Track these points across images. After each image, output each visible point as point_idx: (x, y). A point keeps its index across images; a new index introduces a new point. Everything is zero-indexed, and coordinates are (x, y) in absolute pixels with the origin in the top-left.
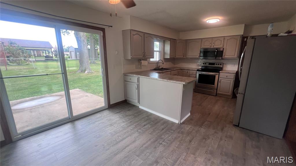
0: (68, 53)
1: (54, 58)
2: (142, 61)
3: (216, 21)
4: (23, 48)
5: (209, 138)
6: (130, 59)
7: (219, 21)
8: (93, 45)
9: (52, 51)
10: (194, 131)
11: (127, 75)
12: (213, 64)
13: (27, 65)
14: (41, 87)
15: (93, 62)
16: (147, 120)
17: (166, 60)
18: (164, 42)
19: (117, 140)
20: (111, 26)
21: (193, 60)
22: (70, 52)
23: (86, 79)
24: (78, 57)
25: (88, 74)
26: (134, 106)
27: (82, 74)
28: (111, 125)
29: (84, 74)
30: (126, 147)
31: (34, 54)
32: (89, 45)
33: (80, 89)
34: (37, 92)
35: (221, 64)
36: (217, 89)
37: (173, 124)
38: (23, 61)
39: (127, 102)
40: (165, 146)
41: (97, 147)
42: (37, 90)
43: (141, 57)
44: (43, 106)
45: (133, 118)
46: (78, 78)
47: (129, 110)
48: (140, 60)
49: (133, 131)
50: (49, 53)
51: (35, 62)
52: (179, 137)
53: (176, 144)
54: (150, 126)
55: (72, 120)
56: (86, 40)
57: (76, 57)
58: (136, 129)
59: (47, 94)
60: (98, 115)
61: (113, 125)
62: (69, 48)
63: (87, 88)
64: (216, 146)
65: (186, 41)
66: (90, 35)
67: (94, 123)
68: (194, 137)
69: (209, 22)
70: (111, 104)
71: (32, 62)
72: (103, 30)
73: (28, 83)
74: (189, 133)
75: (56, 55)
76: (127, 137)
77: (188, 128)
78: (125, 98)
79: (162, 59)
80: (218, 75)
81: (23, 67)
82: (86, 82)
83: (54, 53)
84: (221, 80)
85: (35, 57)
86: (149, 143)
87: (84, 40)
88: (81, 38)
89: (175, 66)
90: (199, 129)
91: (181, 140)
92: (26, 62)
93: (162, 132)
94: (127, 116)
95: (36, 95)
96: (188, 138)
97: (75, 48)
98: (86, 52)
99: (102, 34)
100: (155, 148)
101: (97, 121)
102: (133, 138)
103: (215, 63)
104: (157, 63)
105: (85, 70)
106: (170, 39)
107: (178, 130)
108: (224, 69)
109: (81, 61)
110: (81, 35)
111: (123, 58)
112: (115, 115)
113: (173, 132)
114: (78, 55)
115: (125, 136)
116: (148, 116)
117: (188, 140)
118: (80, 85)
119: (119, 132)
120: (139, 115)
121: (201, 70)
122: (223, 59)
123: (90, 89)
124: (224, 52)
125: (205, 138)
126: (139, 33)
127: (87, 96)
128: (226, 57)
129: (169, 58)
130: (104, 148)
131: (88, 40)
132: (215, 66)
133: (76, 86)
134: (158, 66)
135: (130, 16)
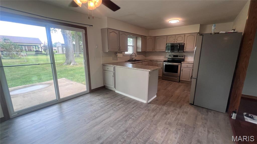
0: (56, 48)
1: (43, 52)
2: (118, 54)
3: (176, 22)
4: (16, 44)
5: (169, 113)
6: (108, 52)
7: (179, 22)
8: (77, 41)
9: (42, 46)
10: (158, 109)
11: (105, 65)
12: (177, 56)
13: (19, 58)
14: (32, 77)
15: (78, 55)
16: (121, 101)
17: (138, 53)
18: (137, 39)
19: (96, 116)
20: (91, 26)
21: (161, 53)
22: (58, 47)
23: (71, 70)
24: (64, 51)
25: (73, 66)
26: (111, 90)
27: (68, 66)
28: (91, 105)
29: (69, 66)
30: (103, 121)
31: (25, 49)
32: (74, 42)
33: (66, 78)
34: (28, 81)
35: (183, 56)
36: (180, 77)
37: (142, 103)
38: (15, 55)
39: (106, 87)
40: (134, 120)
41: (80, 121)
42: (28, 79)
43: (117, 50)
44: (34, 93)
45: (110, 99)
46: (64, 69)
47: (107, 94)
48: (116, 53)
49: (109, 109)
50: (38, 48)
51: (26, 56)
52: (146, 113)
53: (143, 118)
54: (123, 105)
55: (59, 101)
56: (71, 37)
57: (63, 51)
58: (112, 108)
59: (37, 83)
60: (81, 98)
61: (93, 105)
62: (56, 43)
63: (72, 77)
64: (174, 119)
65: (155, 37)
66: (75, 32)
67: (77, 104)
68: (157, 113)
69: (171, 22)
70: (92, 89)
71: (23, 56)
72: (85, 29)
73: (20, 74)
74: (153, 110)
75: (45, 50)
76: (104, 114)
77: (153, 106)
78: (104, 84)
79: (135, 52)
80: (180, 65)
81: (15, 60)
82: (72, 72)
83: (43, 48)
84: (183, 69)
85: (26, 51)
86: (121, 117)
87: (69, 37)
88: (67, 35)
89: (147, 58)
90: (162, 107)
91: (147, 115)
92: (18, 56)
93: (132, 110)
94: (105, 98)
95: (28, 83)
96: (153, 114)
97: (62, 44)
98: (71, 47)
99: (84, 32)
100: (125, 121)
101: (80, 102)
102: (109, 114)
103: (178, 56)
104: (131, 55)
105: (71, 63)
106: (141, 36)
107: (146, 108)
108: (186, 60)
109: (67, 55)
110: (67, 33)
111: (102, 52)
112: (95, 97)
113: (141, 109)
114: (64, 50)
115: (102, 113)
116: (122, 98)
117: (153, 115)
118: (66, 75)
119: (98, 110)
120: (114, 97)
121: (167, 61)
122: (184, 52)
123: (74, 78)
124: (185, 46)
125: (166, 113)
126: (115, 31)
127: (71, 84)
128: (186, 50)
129: (141, 51)
130: (85, 121)
131: (73, 37)
132: (179, 57)
133: (62, 76)
134: (132, 58)
135: (108, 17)
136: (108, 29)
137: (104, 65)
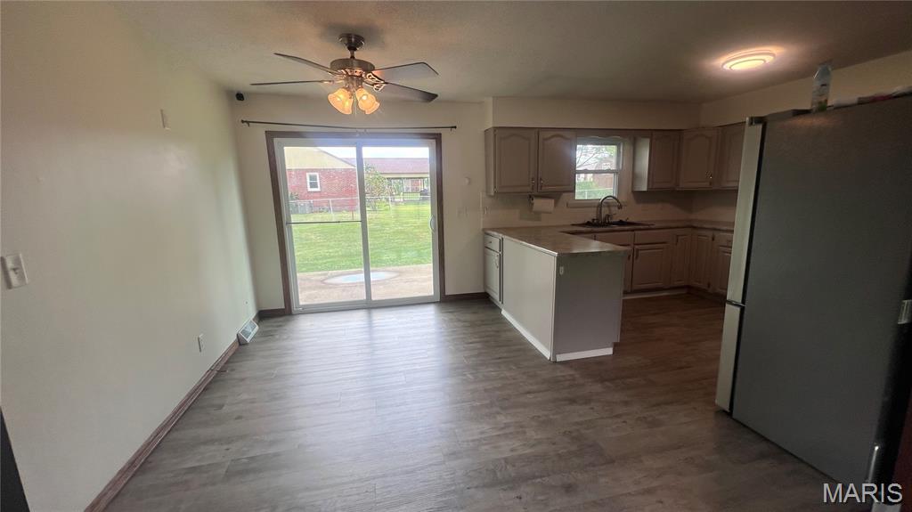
2: (535, 201)
6: (493, 194)
11: (488, 231)
18: (635, 144)
20: (453, 127)
26: (495, 307)
39: (486, 297)
43: (528, 189)
65: (722, 130)
70: (446, 294)
72: (437, 138)
78: (484, 288)
79: (623, 194)
89: (692, 216)
99: (435, 145)
104: (601, 207)
106: (650, 133)
111: (485, 194)
129: (646, 189)
134: (605, 213)
135: (494, 97)
136: (495, 129)
137: (485, 233)
